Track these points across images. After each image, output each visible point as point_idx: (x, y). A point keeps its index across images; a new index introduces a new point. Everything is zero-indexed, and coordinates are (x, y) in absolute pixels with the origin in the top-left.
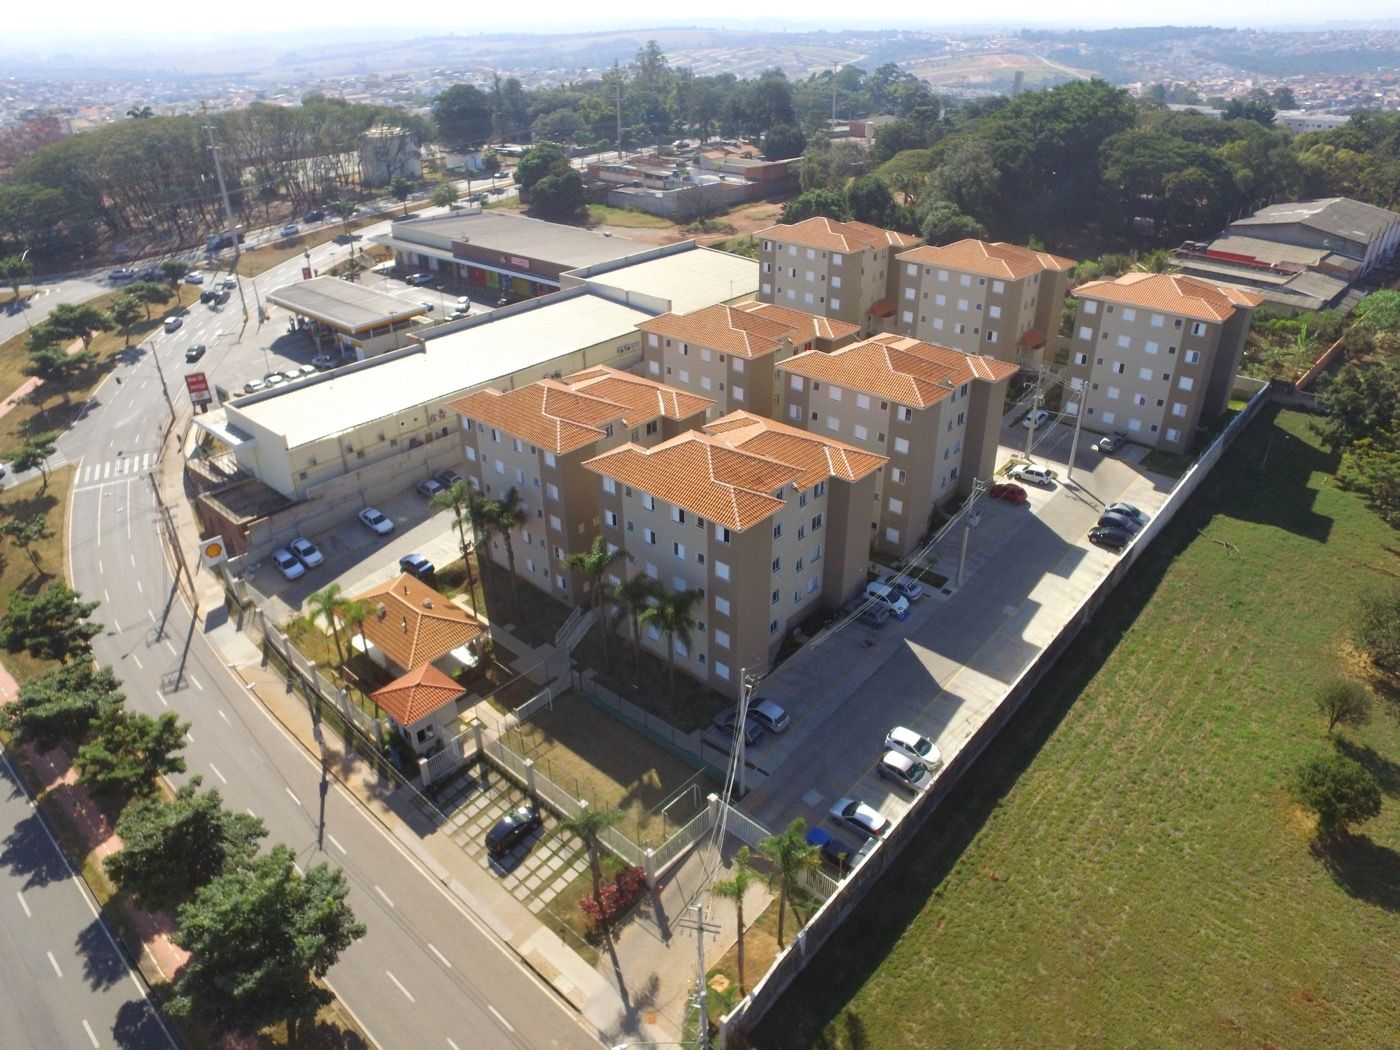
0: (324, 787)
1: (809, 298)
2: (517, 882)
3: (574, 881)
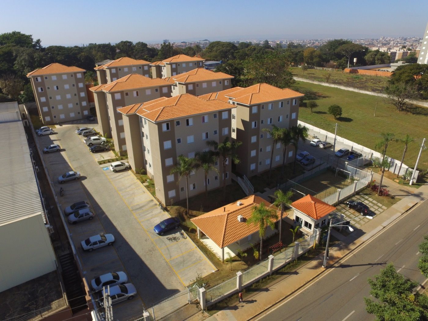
0: (343, 266)
1: (68, 96)
2: (376, 211)
3: (373, 199)
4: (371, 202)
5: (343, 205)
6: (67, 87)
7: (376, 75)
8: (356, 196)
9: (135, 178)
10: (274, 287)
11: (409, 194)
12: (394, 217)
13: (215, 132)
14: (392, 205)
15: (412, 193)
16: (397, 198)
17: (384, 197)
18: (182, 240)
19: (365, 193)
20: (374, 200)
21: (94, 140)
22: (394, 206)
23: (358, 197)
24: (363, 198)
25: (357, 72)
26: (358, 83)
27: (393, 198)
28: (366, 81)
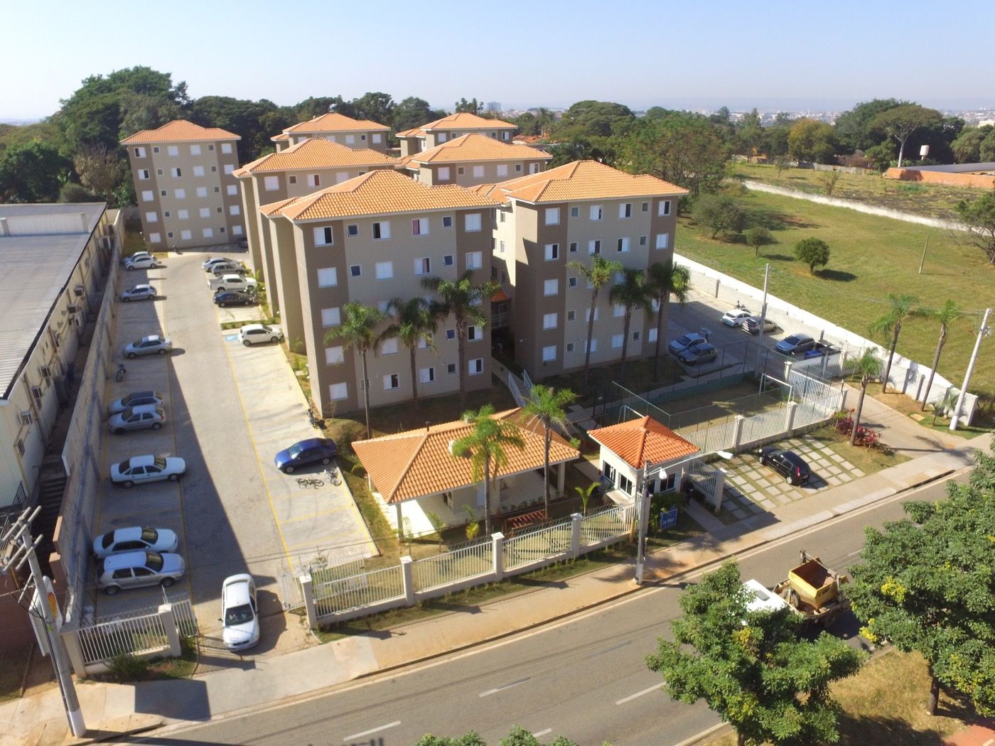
1: (202, 192)
2: (834, 478)
3: (834, 450)
4: (828, 458)
5: (748, 457)
6: (199, 171)
7: (970, 184)
8: (792, 441)
9: (285, 359)
10: (495, 608)
11: (937, 447)
12: (875, 496)
13: (448, 260)
14: (881, 469)
15: (947, 447)
16: (901, 456)
17: (867, 450)
18: (328, 486)
19: (819, 435)
20: (836, 452)
21: (230, 281)
22: (886, 472)
23: (796, 442)
24: (809, 445)
25: (918, 176)
26: (910, 199)
27: (889, 453)
28: (935, 196)
